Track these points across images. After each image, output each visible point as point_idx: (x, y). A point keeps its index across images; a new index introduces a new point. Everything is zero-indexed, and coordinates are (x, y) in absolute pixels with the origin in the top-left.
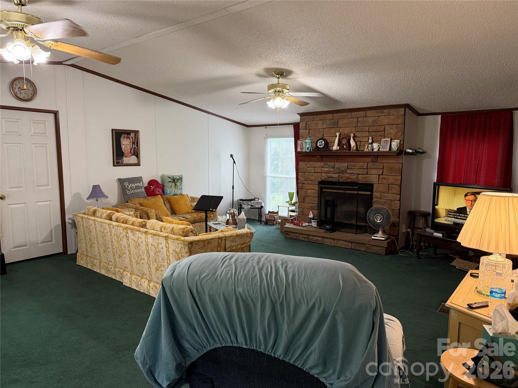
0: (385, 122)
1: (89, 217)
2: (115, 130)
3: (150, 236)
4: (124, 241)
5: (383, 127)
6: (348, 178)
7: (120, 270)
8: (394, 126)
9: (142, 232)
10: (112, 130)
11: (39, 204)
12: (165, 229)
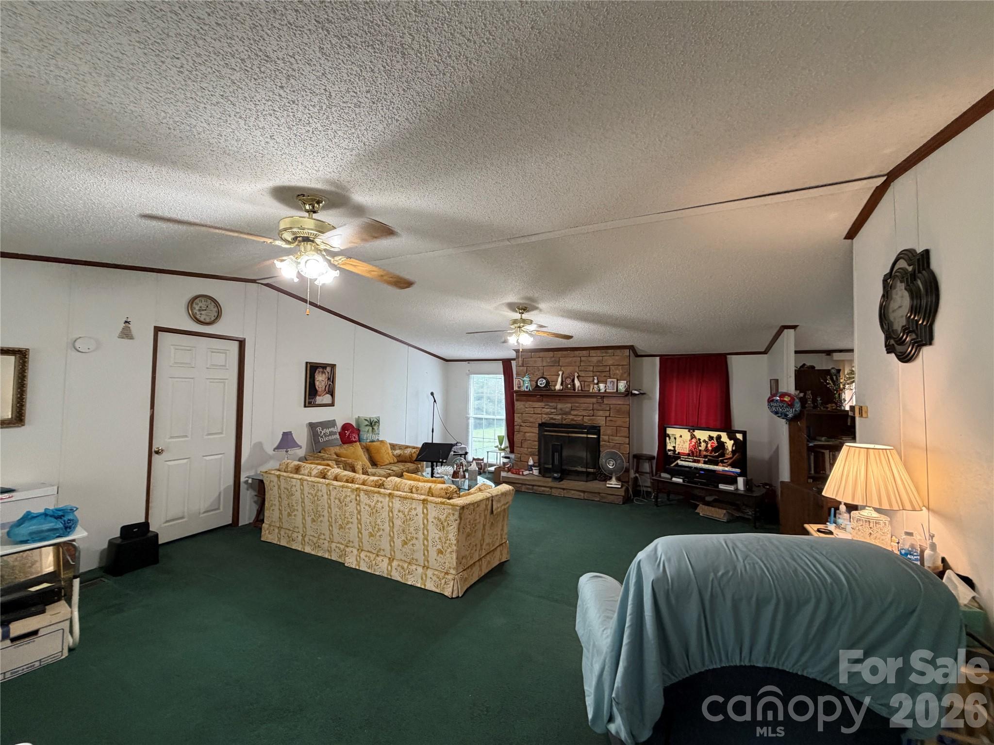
0: (610, 362)
1: (291, 475)
2: (310, 363)
3: (398, 499)
4: (352, 507)
5: (608, 367)
6: (573, 420)
7: (338, 545)
8: (620, 367)
9: (385, 494)
10: (307, 363)
11: (207, 458)
12: (417, 490)
